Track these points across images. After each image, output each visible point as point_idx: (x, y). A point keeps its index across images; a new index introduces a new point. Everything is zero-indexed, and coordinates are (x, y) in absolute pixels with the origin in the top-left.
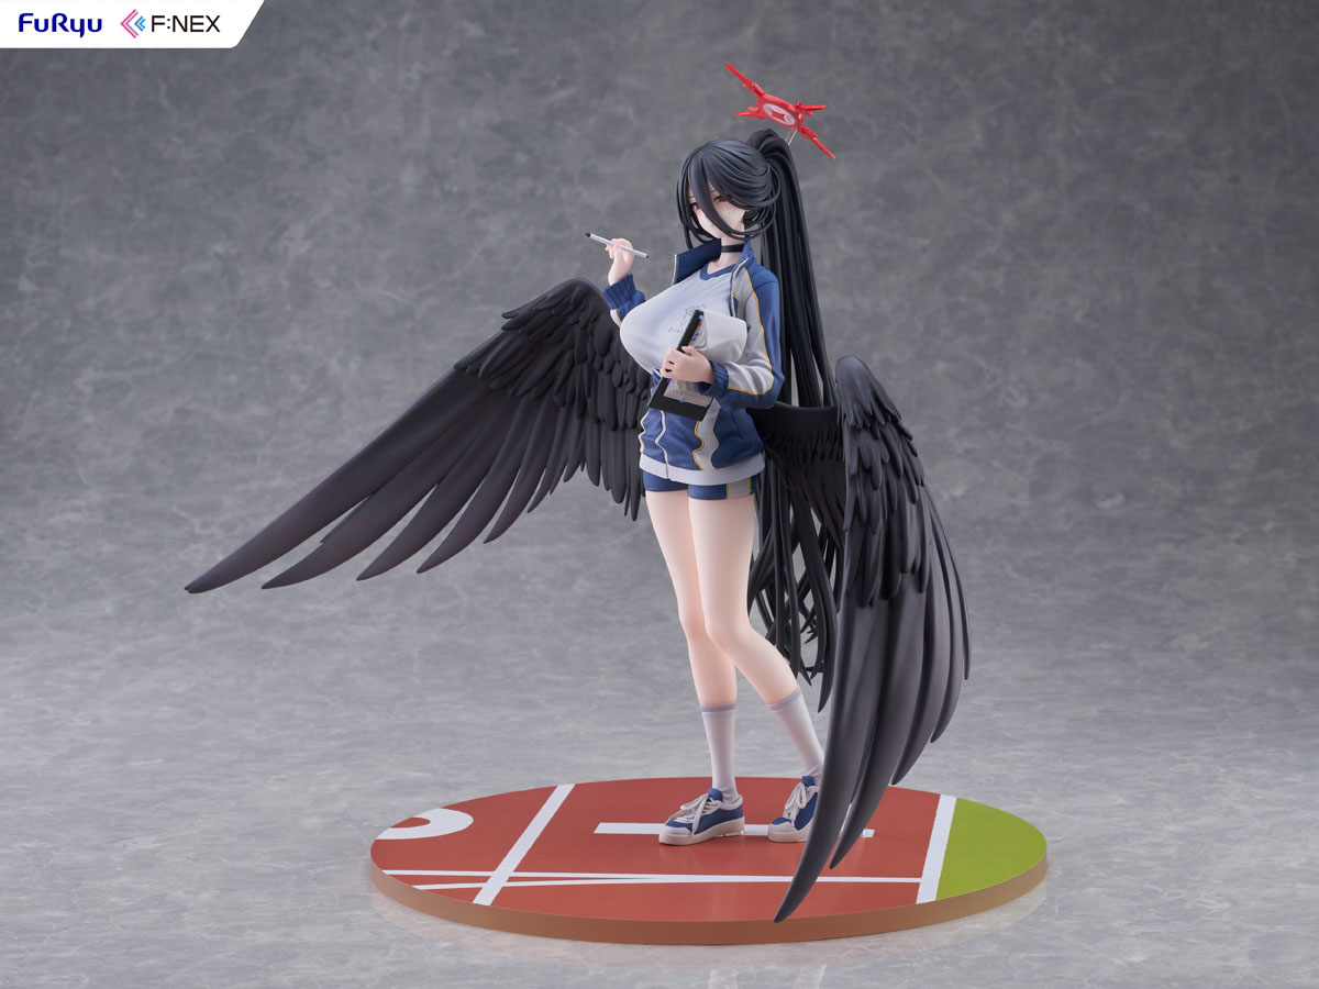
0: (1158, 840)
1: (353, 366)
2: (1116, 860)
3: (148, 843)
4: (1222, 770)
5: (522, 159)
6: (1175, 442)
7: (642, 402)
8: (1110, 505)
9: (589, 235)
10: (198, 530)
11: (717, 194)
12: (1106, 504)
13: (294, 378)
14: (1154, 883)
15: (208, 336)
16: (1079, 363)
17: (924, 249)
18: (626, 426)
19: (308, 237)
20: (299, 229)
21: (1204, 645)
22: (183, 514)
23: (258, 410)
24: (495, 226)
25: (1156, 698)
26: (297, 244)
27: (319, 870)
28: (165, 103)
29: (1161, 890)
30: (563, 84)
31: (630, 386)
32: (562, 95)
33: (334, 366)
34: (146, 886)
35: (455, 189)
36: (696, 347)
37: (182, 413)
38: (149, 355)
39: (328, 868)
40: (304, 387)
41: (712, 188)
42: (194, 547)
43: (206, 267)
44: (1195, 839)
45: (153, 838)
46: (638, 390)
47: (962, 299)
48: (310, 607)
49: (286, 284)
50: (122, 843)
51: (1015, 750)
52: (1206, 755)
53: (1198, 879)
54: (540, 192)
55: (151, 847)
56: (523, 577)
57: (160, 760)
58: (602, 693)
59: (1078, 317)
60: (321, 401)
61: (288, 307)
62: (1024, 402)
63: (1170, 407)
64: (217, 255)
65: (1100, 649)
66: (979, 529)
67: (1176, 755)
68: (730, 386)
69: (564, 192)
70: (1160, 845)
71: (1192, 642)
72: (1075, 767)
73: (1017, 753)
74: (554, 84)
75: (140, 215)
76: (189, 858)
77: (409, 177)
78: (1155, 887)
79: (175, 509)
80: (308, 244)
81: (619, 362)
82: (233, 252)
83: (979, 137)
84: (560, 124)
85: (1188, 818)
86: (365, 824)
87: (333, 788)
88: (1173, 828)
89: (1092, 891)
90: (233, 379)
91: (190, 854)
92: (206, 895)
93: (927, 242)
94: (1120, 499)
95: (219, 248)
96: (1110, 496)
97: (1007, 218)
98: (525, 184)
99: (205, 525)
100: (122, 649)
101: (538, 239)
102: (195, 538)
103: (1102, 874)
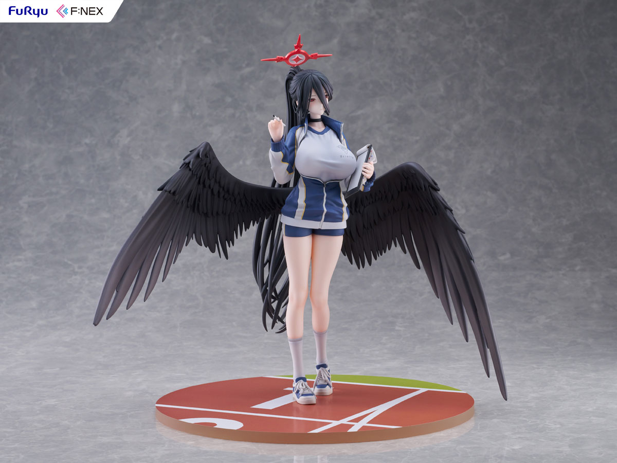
0: (527, 400)
2: (507, 408)
3: (52, 402)
4: (556, 372)
5: (229, 100)
6: (534, 230)
8: (504, 258)
10: (76, 270)
12: (502, 258)
13: (122, 201)
14: (524, 417)
15: (82, 181)
16: (489, 193)
17: (417, 142)
19: (129, 136)
20: (124, 132)
22: (70, 262)
23: (106, 215)
25: (526, 343)
26: (123, 139)
27: (132, 413)
28: (62, 74)
29: (528, 420)
30: (248, 65)
32: (247, 70)
33: (141, 195)
34: (51, 419)
35: (198, 114)
37: (70, 216)
38: (54, 190)
39: (137, 412)
40: (127, 205)
42: (74, 277)
43: (80, 149)
44: (544, 399)
45: (55, 400)
47: (435, 164)
49: (118, 157)
50: (39, 402)
51: (459, 364)
52: (549, 366)
53: (545, 415)
54: (237, 115)
55: (53, 403)
56: (229, 291)
57: (58, 369)
58: (266, 341)
59: (489, 172)
60: (135, 211)
61: (119, 168)
62: (463, 211)
63: (532, 214)
64: (86, 144)
65: (499, 322)
67: (535, 366)
69: (249, 115)
70: (527, 402)
71: (542, 319)
73: (460, 365)
74: (244, 65)
75: (50, 125)
76: (71, 408)
77: (176, 108)
78: (524, 419)
79: (66, 260)
80: (129, 139)
82: (94, 142)
83: (442, 90)
84: (246, 84)
85: (541, 391)
86: (154, 394)
87: (139, 380)
88: (533, 395)
89: (495, 420)
90: (93, 201)
91: (72, 406)
92: (79, 423)
93: (418, 138)
94: (508, 255)
95: (87, 141)
96: (504, 254)
97: (456, 127)
98: (230, 111)
99: (80, 268)
100: (40, 322)
101: (236, 137)
102: (75, 273)
103: (500, 414)
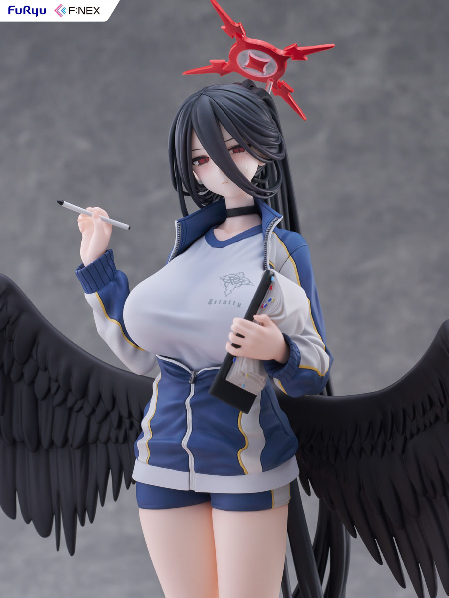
7: (74, 415)
9: (61, 203)
11: (234, 143)
18: (52, 443)
31: (59, 398)
36: (270, 316)
41: (227, 135)
46: (71, 400)
68: (303, 365)
81: (46, 369)
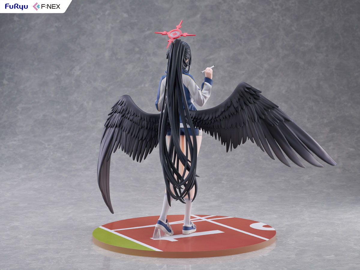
1: (90, 104)
4: (305, 209)
5: (137, 49)
10: (46, 146)
13: (75, 107)
15: (53, 96)
17: (243, 74)
19: (80, 69)
20: (77, 68)
21: (309, 178)
22: (43, 142)
23: (65, 115)
24: (129, 67)
25: (293, 191)
26: (77, 71)
27: (59, 231)
30: (148, 29)
32: (148, 33)
33: (85, 104)
34: (13, 234)
35: (119, 57)
37: (45, 116)
38: (37, 100)
39: (62, 230)
40: (77, 109)
42: (45, 150)
43: (53, 77)
44: (292, 226)
45: (19, 223)
48: (74, 166)
49: (74, 82)
50: (10, 224)
52: (302, 206)
53: (289, 236)
54: (142, 58)
55: (17, 225)
58: (147, 189)
59: (284, 92)
60: (82, 113)
61: (74, 88)
63: (307, 116)
64: (56, 74)
66: (253, 148)
67: (294, 206)
69: (148, 58)
70: (282, 227)
71: (306, 177)
72: (267, 208)
74: (146, 30)
75: (36, 63)
76: (27, 228)
77: (107, 54)
79: (41, 141)
80: (80, 71)
82: (60, 73)
83: (259, 44)
84: (147, 40)
85: (292, 221)
86: (75, 220)
87: (70, 211)
88: (287, 223)
90: (58, 107)
92: (28, 237)
93: (244, 72)
95: (56, 72)
97: (266, 66)
98: (138, 56)
99: (49, 145)
100: (23, 176)
101: (140, 71)
102: (46, 148)
